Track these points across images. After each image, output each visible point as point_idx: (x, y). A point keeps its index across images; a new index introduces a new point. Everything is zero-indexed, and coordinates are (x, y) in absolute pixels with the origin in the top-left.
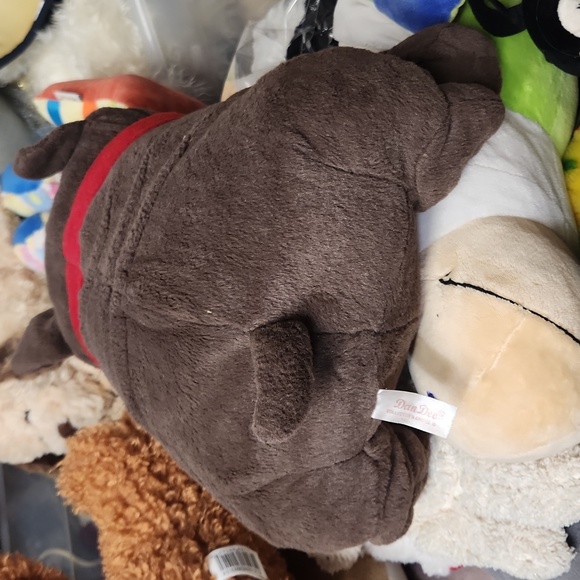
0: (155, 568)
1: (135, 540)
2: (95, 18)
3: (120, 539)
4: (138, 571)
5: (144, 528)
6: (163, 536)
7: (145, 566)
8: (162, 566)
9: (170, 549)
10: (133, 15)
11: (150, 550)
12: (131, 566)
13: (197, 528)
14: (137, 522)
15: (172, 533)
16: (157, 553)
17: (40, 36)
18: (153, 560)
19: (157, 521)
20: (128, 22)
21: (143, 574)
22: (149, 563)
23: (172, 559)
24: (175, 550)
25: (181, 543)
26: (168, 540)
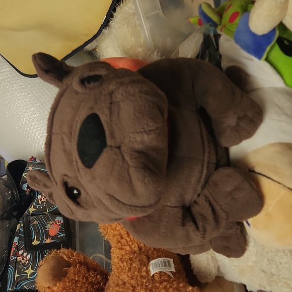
0: (129, 265)
1: (123, 253)
2: (126, 26)
3: (118, 251)
4: (122, 265)
5: (128, 248)
6: (134, 252)
7: (125, 264)
8: (131, 265)
9: (136, 258)
10: (141, 26)
11: (128, 258)
12: (120, 263)
13: (148, 252)
14: (125, 245)
15: (138, 252)
16: (131, 259)
17: (104, 30)
18: (129, 262)
19: (133, 246)
20: (139, 28)
21: (124, 266)
22: (127, 263)
23: (136, 262)
24: (138, 259)
25: (141, 256)
26: (135, 255)
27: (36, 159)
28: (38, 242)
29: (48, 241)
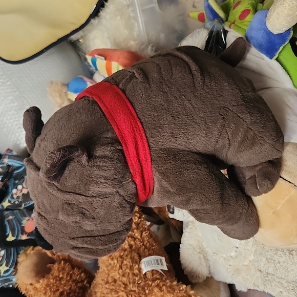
0: (120, 262)
2: (119, 18)
4: (112, 262)
6: (125, 250)
7: (116, 261)
8: (122, 262)
9: (127, 256)
10: (136, 19)
11: (118, 255)
12: (110, 260)
13: (138, 250)
15: (129, 250)
16: (121, 257)
17: (92, 21)
18: (119, 259)
20: (133, 21)
21: (114, 264)
22: (117, 260)
23: (127, 260)
24: (129, 256)
25: (132, 254)
26: (126, 252)
27: (11, 151)
28: (13, 239)
29: (24, 237)
